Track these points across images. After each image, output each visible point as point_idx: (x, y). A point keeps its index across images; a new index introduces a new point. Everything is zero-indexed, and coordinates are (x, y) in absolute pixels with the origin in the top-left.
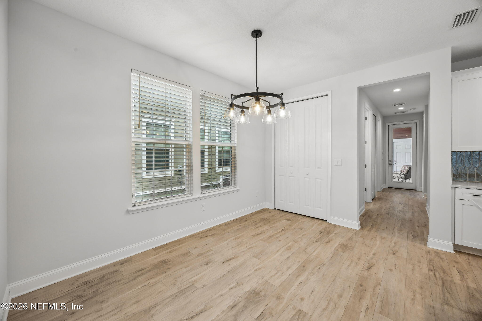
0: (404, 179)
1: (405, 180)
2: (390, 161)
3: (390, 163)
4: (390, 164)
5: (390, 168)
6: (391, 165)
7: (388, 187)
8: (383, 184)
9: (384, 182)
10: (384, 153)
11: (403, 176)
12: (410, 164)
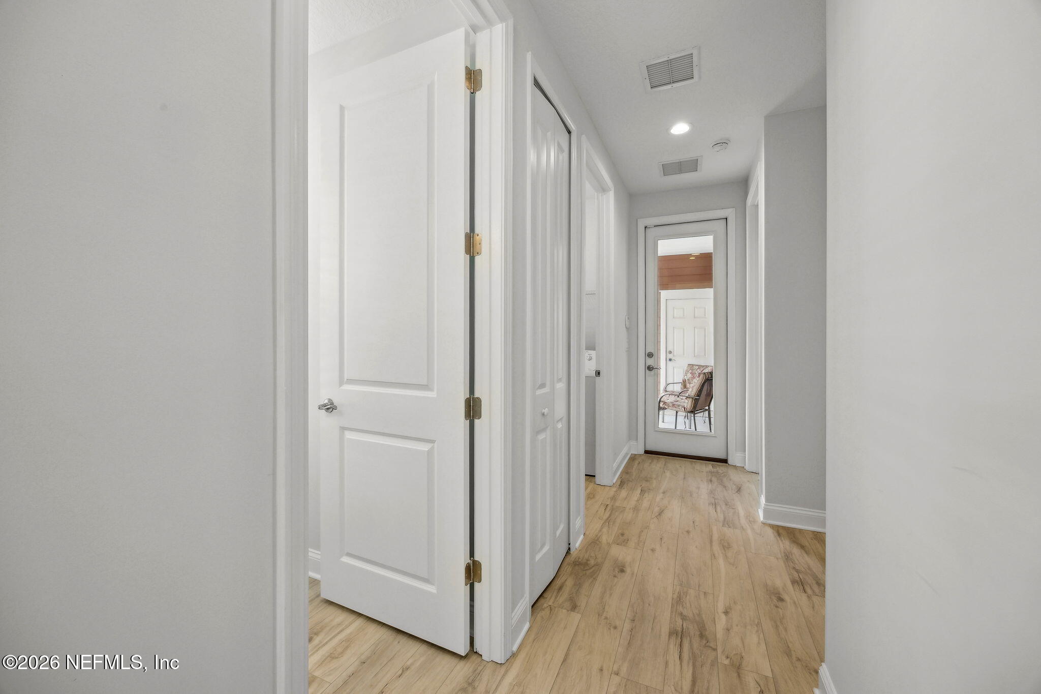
0: (691, 412)
1: (695, 414)
2: (650, 355)
3: (650, 362)
4: (650, 368)
5: (650, 380)
6: (652, 372)
7: (647, 452)
8: (630, 438)
9: (632, 435)
10: (631, 329)
11: (688, 404)
12: (709, 361)
